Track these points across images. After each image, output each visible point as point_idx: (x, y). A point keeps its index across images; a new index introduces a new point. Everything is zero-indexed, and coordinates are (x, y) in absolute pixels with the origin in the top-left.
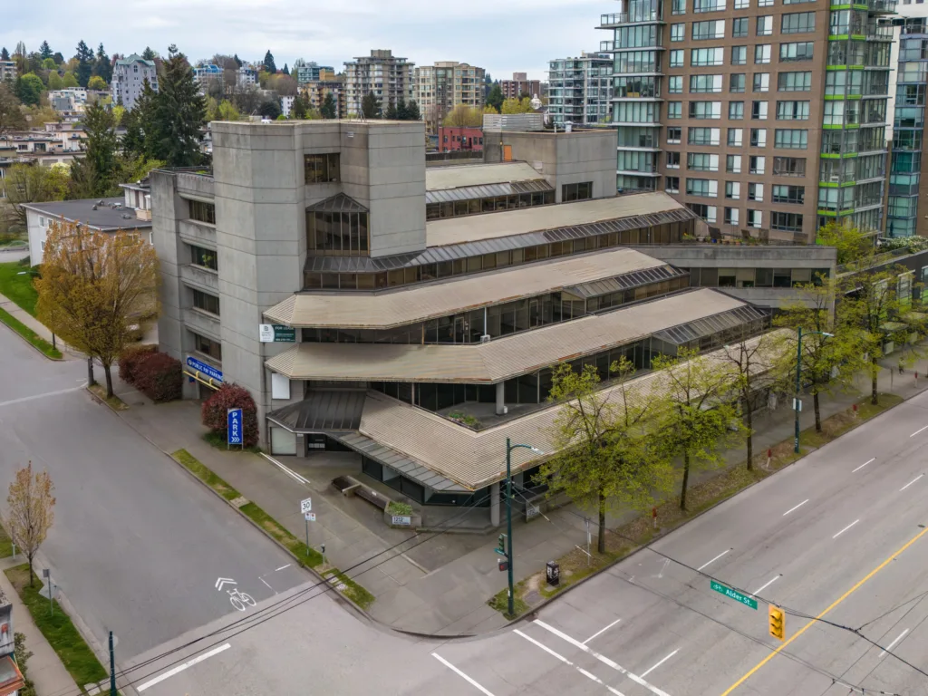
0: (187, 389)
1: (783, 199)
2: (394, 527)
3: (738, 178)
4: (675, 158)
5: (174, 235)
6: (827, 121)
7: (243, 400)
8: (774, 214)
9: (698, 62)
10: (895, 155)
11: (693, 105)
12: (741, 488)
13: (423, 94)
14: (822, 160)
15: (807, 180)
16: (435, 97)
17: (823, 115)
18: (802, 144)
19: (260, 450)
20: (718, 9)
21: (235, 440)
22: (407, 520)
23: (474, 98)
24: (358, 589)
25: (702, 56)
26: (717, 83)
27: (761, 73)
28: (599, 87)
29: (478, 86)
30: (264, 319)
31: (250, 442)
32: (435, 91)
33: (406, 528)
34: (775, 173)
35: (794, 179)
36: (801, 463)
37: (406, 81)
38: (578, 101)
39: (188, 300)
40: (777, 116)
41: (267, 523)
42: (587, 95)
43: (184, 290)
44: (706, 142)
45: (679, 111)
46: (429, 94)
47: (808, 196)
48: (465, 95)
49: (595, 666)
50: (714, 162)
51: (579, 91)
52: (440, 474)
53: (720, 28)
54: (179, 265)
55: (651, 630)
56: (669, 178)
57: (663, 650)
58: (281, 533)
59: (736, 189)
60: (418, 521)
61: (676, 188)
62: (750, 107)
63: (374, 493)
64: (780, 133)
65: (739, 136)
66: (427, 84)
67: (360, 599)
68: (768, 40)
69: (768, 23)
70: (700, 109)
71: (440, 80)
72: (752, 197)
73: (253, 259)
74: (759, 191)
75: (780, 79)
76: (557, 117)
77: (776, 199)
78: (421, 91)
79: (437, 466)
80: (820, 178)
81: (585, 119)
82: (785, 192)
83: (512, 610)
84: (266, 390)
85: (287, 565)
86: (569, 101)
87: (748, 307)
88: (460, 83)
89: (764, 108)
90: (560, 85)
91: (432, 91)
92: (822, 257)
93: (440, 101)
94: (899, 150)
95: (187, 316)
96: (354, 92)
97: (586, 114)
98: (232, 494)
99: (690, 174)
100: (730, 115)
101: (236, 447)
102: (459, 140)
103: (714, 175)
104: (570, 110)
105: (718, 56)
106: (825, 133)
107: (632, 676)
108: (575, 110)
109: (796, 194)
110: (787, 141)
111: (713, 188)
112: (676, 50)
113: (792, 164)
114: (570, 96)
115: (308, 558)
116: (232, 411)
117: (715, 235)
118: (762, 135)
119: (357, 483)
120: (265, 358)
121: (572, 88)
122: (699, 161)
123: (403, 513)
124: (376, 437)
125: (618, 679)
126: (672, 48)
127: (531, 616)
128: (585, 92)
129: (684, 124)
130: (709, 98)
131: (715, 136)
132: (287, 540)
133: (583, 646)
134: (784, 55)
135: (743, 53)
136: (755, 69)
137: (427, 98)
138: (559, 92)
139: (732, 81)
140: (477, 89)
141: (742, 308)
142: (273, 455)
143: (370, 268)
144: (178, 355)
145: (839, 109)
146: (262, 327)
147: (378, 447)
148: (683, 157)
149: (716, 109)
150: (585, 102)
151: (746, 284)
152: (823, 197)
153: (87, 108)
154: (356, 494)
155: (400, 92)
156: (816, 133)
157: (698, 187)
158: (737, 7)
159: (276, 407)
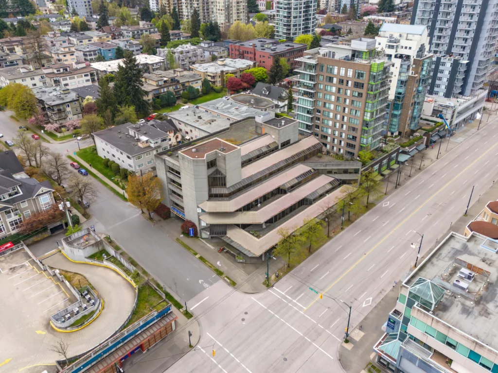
0: (172, 215)
1: (350, 139)
2: (239, 262)
3: (337, 130)
4: (318, 119)
5: (165, 176)
6: (365, 118)
7: (193, 225)
8: (348, 143)
9: (327, 90)
10: (394, 104)
11: (325, 104)
12: (325, 243)
13: (219, 10)
14: (362, 129)
15: (358, 135)
16: (224, 12)
17: (364, 115)
18: (357, 123)
19: (198, 237)
20: (335, 74)
21: (192, 235)
22: (241, 261)
23: (242, 11)
24: (233, 282)
25: (329, 88)
26: (333, 98)
27: (347, 99)
28: (298, 10)
29: (244, 4)
30: (198, 207)
31: (196, 235)
32: (224, 8)
33: (241, 263)
34: (348, 131)
35: (354, 134)
36: (343, 232)
37: (211, 13)
38: (289, 17)
39: (170, 192)
40: (350, 113)
41: (207, 262)
42: (293, 14)
43: (169, 190)
44: (328, 116)
45: (320, 104)
46: (222, 10)
47: (358, 139)
48: (238, 10)
49: (286, 298)
50: (330, 123)
51: (290, 13)
52: (249, 251)
53: (335, 81)
54: (167, 183)
55: (299, 289)
56: (316, 125)
57: (300, 294)
58: (210, 265)
59: (337, 133)
60: (244, 261)
61: (318, 128)
62: (342, 109)
63: (232, 252)
64: (351, 119)
65: (338, 117)
66: (221, 5)
67: (233, 284)
68: (349, 88)
69: (350, 83)
70: (327, 105)
71: (226, 3)
72: (341, 136)
73: (195, 192)
74: (344, 135)
75: (352, 102)
76: (280, 23)
77: (349, 138)
78: (218, 8)
79: (249, 249)
80: (361, 134)
81: (291, 34)
82: (351, 137)
83: (268, 285)
84: (200, 223)
85: (214, 275)
86: (285, 17)
87: (335, 180)
88: (236, 4)
89: (347, 110)
90: (281, 8)
91: (223, 8)
92: (358, 165)
93: (227, 14)
94: (396, 102)
95: (170, 196)
96: (186, 3)
97: (292, 23)
98: (196, 254)
99: (323, 125)
100: (336, 109)
101: (192, 237)
102: (238, 51)
103: (330, 127)
104: (285, 21)
105: (334, 89)
106: (364, 121)
107: (293, 300)
108: (288, 21)
109: (354, 138)
110: (353, 122)
111: (330, 131)
112: (320, 84)
113: (354, 129)
114: (286, 15)
115: (220, 273)
116: (191, 229)
117: (328, 153)
118: (346, 118)
119: (227, 249)
120: (199, 216)
121: (286, 11)
122: (326, 122)
123: (240, 259)
124: (231, 238)
125: (290, 302)
127: (273, 286)
128: (292, 13)
129: (322, 109)
130: (331, 102)
131: (331, 115)
132: (213, 267)
133: (283, 294)
134: (354, 95)
135: (342, 91)
136: (345, 97)
137: (221, 12)
138: (281, 12)
139: (338, 99)
140: (243, 6)
141: (333, 180)
142: (202, 238)
143: (227, 192)
144: (169, 206)
145: (369, 115)
146: (198, 209)
147: (232, 241)
148: (321, 119)
149: (332, 107)
150: (292, 17)
151: (335, 173)
152: (362, 140)
153: (55, 7)
154: (227, 252)
155: (208, 9)
156: (361, 121)
157: (325, 130)
158: (341, 75)
159: (203, 227)
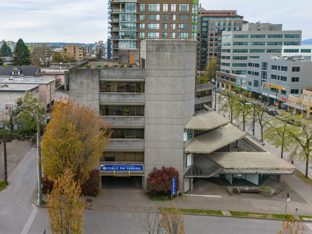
2: (271, 196)
9: (150, 28)
19: (181, 194)
20: (157, 11)
21: (174, 193)
25: (152, 26)
26: (157, 35)
27: (172, 32)
30: (185, 130)
53: (158, 17)
68: (175, 22)
69: (174, 17)
73: (182, 104)
105: (158, 26)
112: (142, 23)
120: (184, 149)
126: (140, 22)
134: (180, 27)
135: (166, 26)
136: (171, 31)
146: (184, 134)
158: (163, 11)
